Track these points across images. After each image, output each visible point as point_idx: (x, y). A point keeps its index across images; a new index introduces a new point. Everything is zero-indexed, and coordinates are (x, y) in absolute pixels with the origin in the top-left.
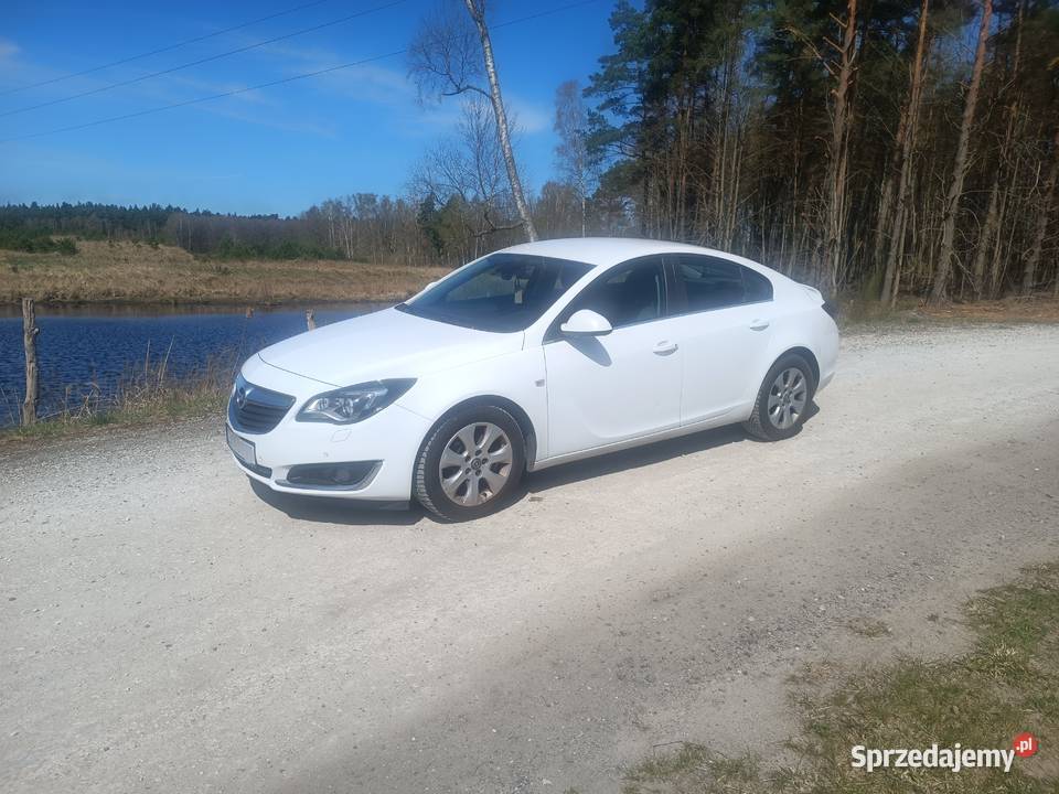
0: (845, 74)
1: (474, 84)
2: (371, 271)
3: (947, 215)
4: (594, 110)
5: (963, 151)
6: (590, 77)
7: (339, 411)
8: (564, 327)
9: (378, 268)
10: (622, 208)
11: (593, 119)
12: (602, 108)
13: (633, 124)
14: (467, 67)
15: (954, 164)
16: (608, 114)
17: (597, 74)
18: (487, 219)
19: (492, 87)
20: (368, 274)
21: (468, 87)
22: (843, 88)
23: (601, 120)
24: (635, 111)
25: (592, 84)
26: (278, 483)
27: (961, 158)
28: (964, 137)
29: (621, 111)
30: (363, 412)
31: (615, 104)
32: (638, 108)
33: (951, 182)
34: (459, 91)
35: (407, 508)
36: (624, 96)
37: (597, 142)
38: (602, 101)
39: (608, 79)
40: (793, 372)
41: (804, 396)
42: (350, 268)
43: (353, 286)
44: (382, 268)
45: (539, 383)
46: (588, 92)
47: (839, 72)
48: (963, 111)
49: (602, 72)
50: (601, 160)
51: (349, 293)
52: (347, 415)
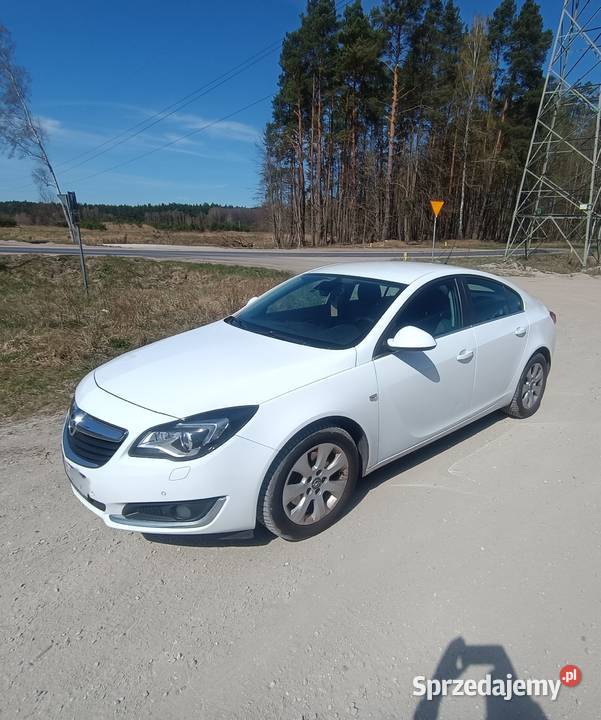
7: (177, 445)
8: (391, 343)
26: (112, 518)
30: (203, 446)
35: (252, 536)
40: (537, 365)
41: (541, 383)
45: (373, 398)
52: (186, 450)
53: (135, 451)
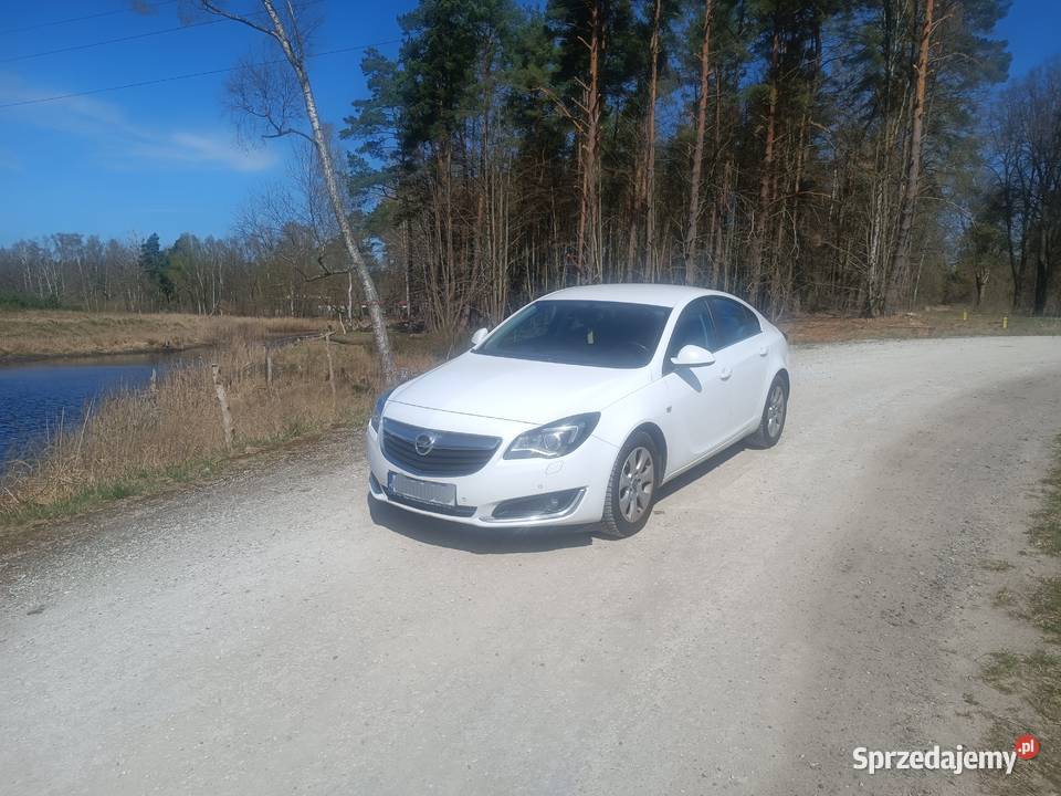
0: (592, 132)
1: (294, 127)
2: (97, 320)
3: (688, 256)
4: (353, 153)
5: (695, 200)
6: (345, 119)
8: (674, 361)
9: (104, 317)
10: (370, 249)
11: (353, 161)
12: (362, 151)
13: (394, 169)
14: (288, 111)
15: (688, 212)
16: (366, 157)
17: (352, 117)
18: (321, 263)
19: (315, 131)
20: (94, 323)
21: (290, 130)
22: (592, 144)
23: (361, 163)
24: (394, 155)
25: (349, 127)
26: (483, 519)
27: (694, 207)
28: (695, 190)
29: (379, 155)
31: (371, 147)
32: (398, 153)
33: (687, 226)
34: (280, 134)
36: (383, 140)
37: (359, 183)
38: (360, 143)
39: (366, 123)
41: (782, 409)
42: (71, 318)
43: (79, 339)
44: (111, 317)
45: (669, 410)
46: (345, 135)
47: (586, 130)
48: (692, 168)
49: (357, 116)
50: (364, 202)
51: (75, 346)
52: (555, 449)
53: (508, 455)
